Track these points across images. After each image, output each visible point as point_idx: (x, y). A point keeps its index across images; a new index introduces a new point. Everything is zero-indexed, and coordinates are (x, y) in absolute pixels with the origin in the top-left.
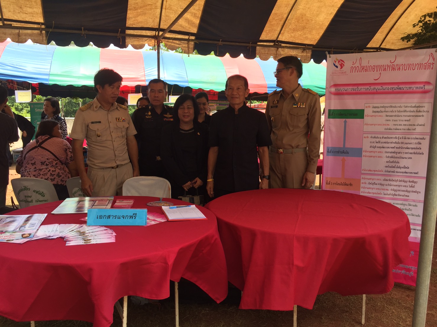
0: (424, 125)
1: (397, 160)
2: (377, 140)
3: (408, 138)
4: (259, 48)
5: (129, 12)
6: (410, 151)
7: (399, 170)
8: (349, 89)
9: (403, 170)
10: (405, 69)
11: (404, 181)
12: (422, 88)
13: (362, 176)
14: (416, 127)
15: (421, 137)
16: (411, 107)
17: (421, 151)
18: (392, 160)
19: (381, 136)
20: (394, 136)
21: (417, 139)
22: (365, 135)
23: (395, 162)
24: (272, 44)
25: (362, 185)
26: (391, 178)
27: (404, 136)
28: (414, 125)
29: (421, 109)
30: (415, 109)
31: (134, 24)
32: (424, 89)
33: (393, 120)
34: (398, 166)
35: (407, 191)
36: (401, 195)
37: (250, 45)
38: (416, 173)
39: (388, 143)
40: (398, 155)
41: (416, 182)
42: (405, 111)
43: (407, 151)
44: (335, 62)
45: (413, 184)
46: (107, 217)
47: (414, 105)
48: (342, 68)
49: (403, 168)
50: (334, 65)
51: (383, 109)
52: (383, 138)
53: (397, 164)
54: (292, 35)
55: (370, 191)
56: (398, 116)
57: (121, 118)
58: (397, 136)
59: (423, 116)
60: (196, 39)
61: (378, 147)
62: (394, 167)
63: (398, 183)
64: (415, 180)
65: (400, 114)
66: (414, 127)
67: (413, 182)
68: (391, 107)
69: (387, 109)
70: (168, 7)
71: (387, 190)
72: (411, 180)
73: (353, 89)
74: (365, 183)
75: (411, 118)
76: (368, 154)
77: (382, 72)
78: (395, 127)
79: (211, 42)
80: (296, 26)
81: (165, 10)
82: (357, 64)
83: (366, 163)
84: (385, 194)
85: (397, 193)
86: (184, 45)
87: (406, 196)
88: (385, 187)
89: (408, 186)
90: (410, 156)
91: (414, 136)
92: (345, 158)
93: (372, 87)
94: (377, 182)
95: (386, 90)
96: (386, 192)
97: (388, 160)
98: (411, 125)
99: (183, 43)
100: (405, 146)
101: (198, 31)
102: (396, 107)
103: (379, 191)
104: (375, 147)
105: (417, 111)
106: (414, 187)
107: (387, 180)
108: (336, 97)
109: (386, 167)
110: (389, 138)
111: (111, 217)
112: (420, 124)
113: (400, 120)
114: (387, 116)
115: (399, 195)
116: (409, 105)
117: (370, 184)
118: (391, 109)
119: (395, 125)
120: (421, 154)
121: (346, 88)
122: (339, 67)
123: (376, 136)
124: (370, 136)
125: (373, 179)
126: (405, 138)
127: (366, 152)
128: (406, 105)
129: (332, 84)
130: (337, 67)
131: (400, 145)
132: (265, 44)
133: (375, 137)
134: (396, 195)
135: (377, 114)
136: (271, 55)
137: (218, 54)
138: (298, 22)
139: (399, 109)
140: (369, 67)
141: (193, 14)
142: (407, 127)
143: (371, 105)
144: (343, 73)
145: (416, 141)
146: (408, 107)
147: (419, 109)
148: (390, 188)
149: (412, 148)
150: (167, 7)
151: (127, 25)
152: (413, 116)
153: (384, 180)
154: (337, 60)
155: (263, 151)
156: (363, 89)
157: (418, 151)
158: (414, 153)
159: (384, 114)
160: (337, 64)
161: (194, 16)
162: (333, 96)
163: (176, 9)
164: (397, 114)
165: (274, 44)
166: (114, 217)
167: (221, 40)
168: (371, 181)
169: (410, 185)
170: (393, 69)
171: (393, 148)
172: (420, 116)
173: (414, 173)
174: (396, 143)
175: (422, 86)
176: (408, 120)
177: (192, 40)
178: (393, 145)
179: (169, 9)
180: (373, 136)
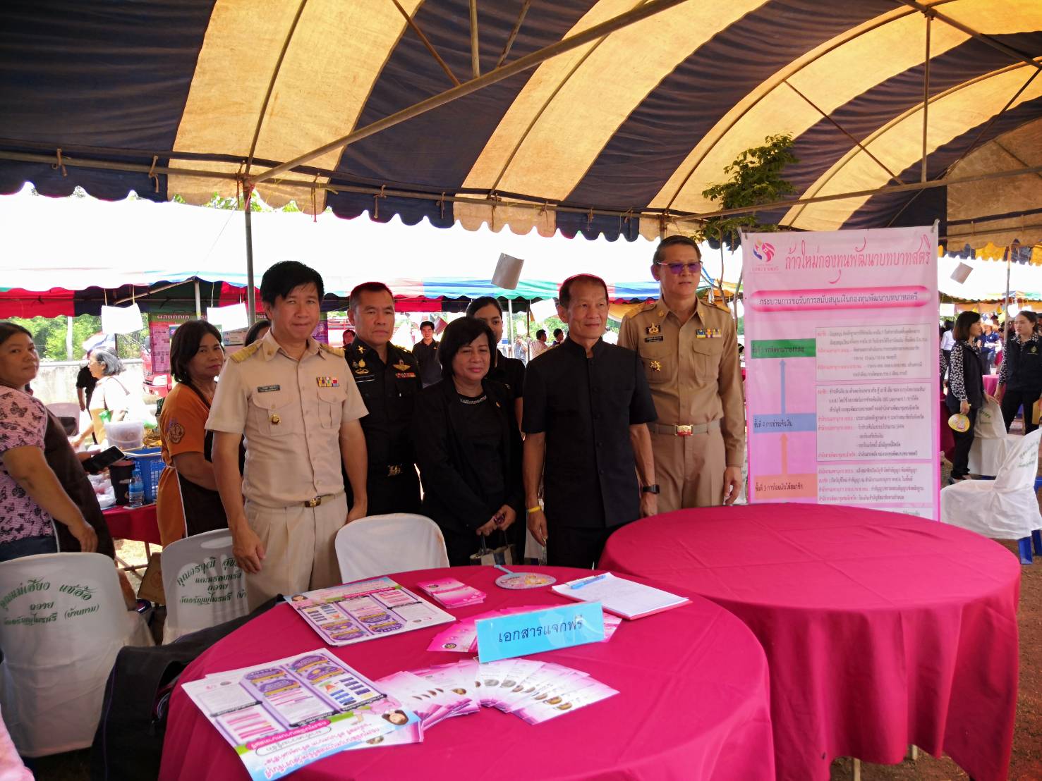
0: (920, 365)
1: (877, 431)
2: (842, 396)
3: (895, 390)
4: (460, 205)
5: (185, 117)
6: (901, 413)
7: (883, 450)
8: (787, 300)
9: (891, 450)
10: (882, 263)
11: (893, 470)
12: (912, 297)
13: (820, 468)
14: (907, 368)
15: (918, 386)
16: (896, 332)
17: (917, 412)
18: (869, 432)
19: (848, 388)
20: (870, 387)
21: (910, 390)
22: (821, 388)
23: (876, 436)
24: (484, 197)
25: (820, 485)
26: (871, 467)
27: (887, 386)
28: (904, 365)
29: (914, 336)
30: (902, 336)
31: (194, 146)
32: (916, 299)
33: (867, 358)
34: (882, 443)
35: (900, 488)
36: (889, 497)
37: (443, 198)
38: (914, 454)
39: (861, 400)
40: (880, 422)
41: (913, 471)
42: (887, 340)
43: (895, 413)
44: (757, 247)
45: (910, 474)
46: (521, 635)
47: (900, 328)
48: (769, 259)
49: (890, 445)
50: (755, 253)
51: (848, 338)
52: (851, 391)
53: (879, 440)
54: (524, 179)
55: (835, 494)
56: (875, 350)
57: (328, 379)
58: (876, 387)
59: (917, 348)
60: (332, 182)
61: (844, 410)
62: (874, 445)
63: (884, 475)
64: (913, 466)
65: (877, 345)
66: (903, 369)
67: (908, 470)
68: (862, 332)
69: (856, 338)
70: (278, 112)
71: (865, 489)
72: (906, 466)
73: (793, 300)
74: (825, 480)
75: (898, 353)
76: (827, 424)
77: (844, 269)
78: (871, 370)
79: (362, 190)
80: (534, 162)
81: (270, 118)
82: (797, 254)
83: (825, 442)
84: (861, 498)
85: (883, 494)
86: (303, 197)
87: (899, 497)
88: (861, 485)
89: (901, 478)
90: (900, 422)
91: (905, 386)
92: (787, 434)
93: (828, 296)
94: (846, 476)
95: (852, 303)
96: (863, 494)
97: (863, 432)
98: (898, 365)
99: (301, 191)
100: (892, 404)
101: (338, 167)
102: (870, 333)
103: (850, 494)
104: (838, 410)
105: (907, 340)
106: (911, 479)
107: (864, 471)
108: (764, 315)
109: (861, 446)
110: (861, 391)
111: (531, 633)
112: (913, 363)
113: (879, 358)
114: (856, 350)
115: (887, 497)
116: (893, 328)
117: (834, 481)
118: (862, 337)
119: (871, 366)
120: (918, 417)
121: (780, 298)
122: (765, 257)
123: (840, 387)
124: (828, 388)
125: (839, 472)
126: (890, 390)
127: (824, 419)
128: (888, 328)
129: (756, 290)
130: (760, 257)
131: (882, 404)
132: (470, 196)
133: (837, 391)
134: (881, 498)
135: (839, 346)
136: (483, 219)
137: (376, 217)
138: (538, 154)
139: (875, 337)
140: (819, 260)
141: (334, 129)
142: (891, 370)
143: (827, 330)
144: (772, 269)
145: (910, 394)
146: (892, 332)
147: (910, 336)
148: (869, 485)
149: (903, 408)
150: (275, 111)
151: (176, 148)
152: (901, 349)
153: (858, 472)
154: (760, 243)
155: (640, 432)
156: (810, 300)
157: (914, 412)
158: (908, 417)
159: (851, 346)
160: (760, 252)
161: (335, 134)
162: (758, 315)
163: (297, 116)
164: (873, 345)
165: (488, 198)
166: (537, 633)
167: (384, 186)
168: (835, 476)
169: (905, 477)
170: (862, 262)
171: (870, 409)
172: (912, 348)
173: (911, 454)
174: (874, 400)
175: (912, 293)
176: (892, 357)
177: (323, 186)
178: (869, 404)
179: (280, 114)
180: (834, 388)
